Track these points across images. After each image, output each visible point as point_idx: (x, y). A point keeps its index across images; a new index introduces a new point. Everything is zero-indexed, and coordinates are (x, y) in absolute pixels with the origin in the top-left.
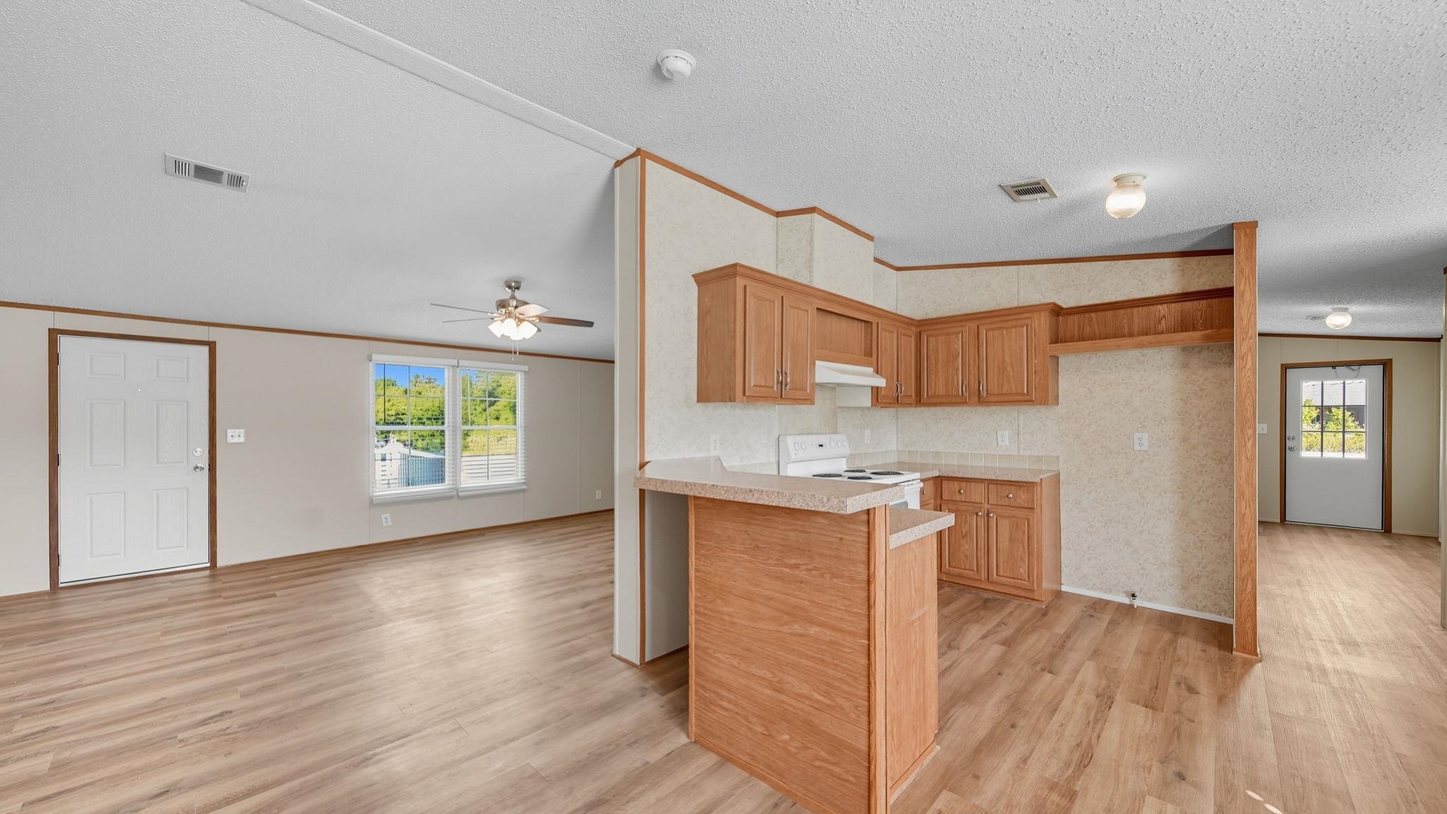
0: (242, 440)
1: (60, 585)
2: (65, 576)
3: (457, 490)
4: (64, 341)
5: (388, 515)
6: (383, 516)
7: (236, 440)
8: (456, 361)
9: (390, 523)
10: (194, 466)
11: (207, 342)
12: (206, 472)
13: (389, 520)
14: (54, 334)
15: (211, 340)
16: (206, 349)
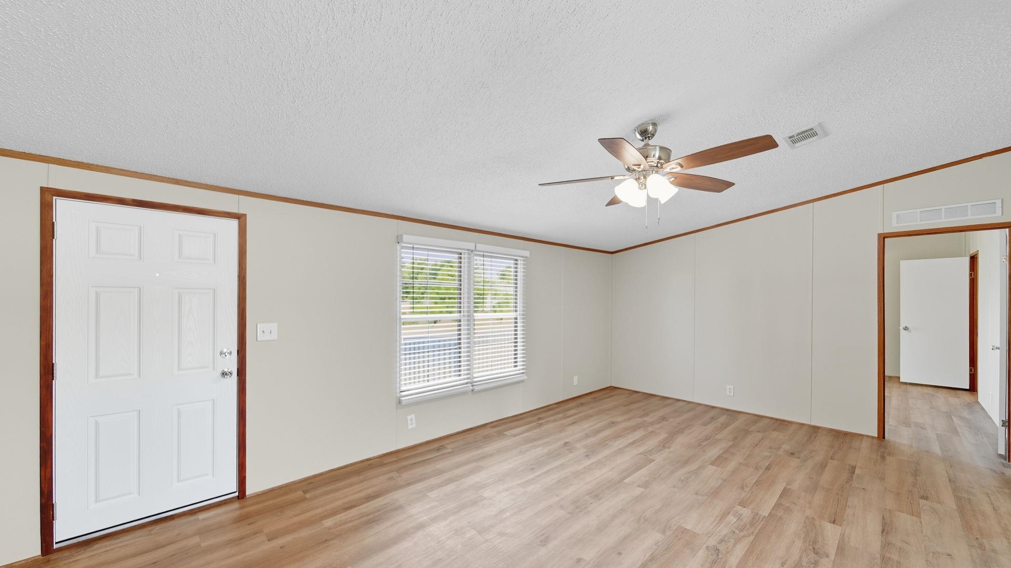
0: (274, 336)
1: (55, 546)
2: (62, 532)
3: (472, 384)
4: (61, 206)
5: (413, 416)
6: (409, 417)
7: (267, 337)
8: (474, 244)
9: (414, 425)
10: (220, 371)
11: (235, 214)
12: (235, 377)
13: (414, 421)
14: (48, 197)
15: (241, 212)
16: (235, 223)
